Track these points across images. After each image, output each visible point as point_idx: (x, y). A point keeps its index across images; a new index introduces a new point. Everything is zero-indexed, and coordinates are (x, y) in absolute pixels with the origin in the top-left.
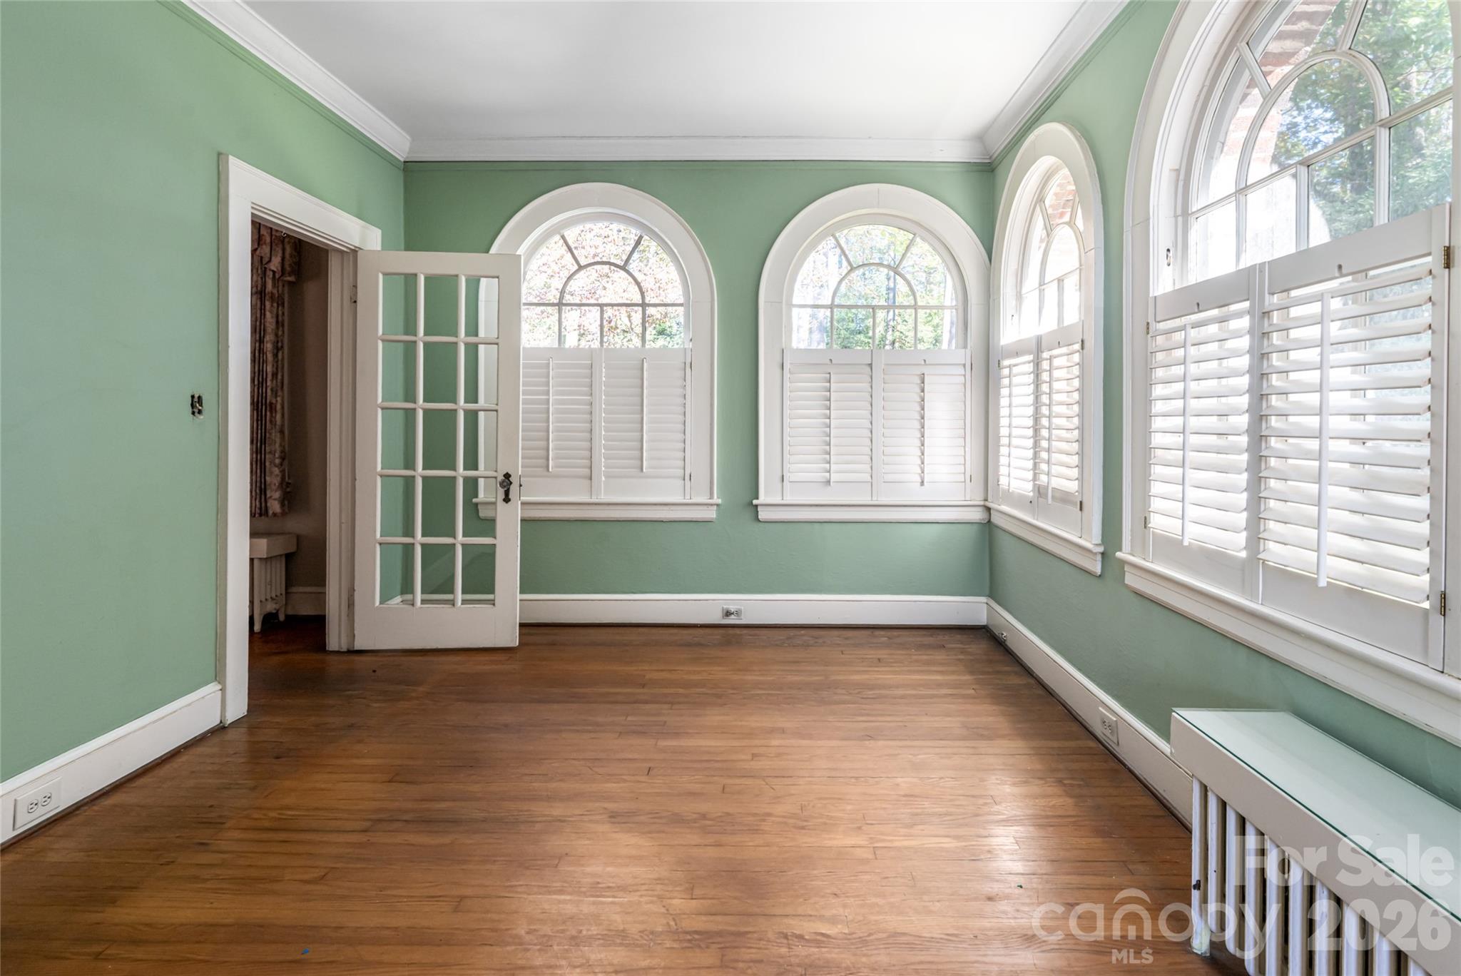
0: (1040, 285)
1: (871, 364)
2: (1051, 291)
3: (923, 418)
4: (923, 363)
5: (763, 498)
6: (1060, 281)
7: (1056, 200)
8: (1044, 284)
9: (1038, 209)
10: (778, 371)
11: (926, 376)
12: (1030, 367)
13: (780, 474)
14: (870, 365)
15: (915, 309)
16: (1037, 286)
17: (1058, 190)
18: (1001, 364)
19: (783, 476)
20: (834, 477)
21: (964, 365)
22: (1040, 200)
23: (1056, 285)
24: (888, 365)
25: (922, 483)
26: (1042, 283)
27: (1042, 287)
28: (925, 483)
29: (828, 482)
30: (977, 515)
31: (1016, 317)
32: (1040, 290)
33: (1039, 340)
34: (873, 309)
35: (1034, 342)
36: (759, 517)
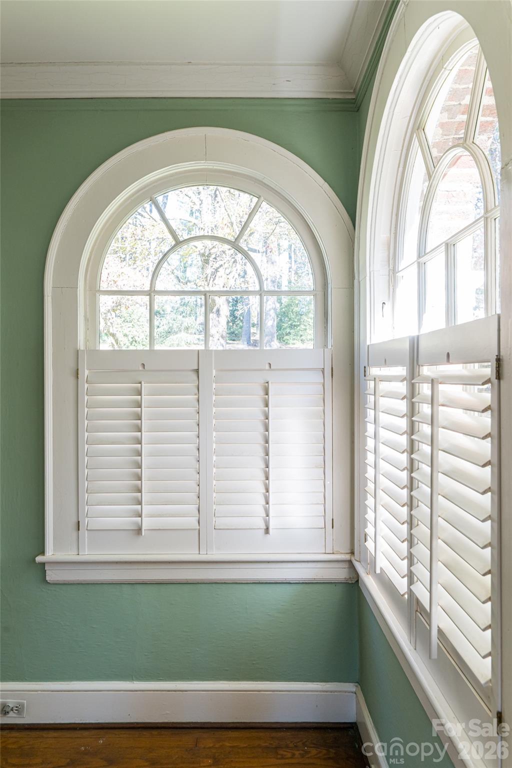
0: (419, 257)
1: (198, 369)
2: (436, 265)
3: (267, 442)
4: (267, 367)
5: (51, 553)
6: (449, 247)
7: (443, 135)
8: (425, 254)
9: (416, 143)
10: (72, 380)
11: (270, 384)
12: (402, 388)
13: (75, 520)
14: (197, 371)
15: (261, 295)
16: (416, 259)
17: (445, 118)
18: (367, 373)
19: (79, 522)
20: (147, 523)
21: (323, 371)
22: (417, 126)
23: (443, 255)
24: (222, 370)
25: (267, 531)
26: (422, 252)
27: (422, 260)
28: (271, 531)
29: (139, 531)
30: (340, 574)
31: (388, 307)
32: (419, 263)
33: (415, 345)
34: (205, 295)
35: (407, 346)
36: (48, 578)
